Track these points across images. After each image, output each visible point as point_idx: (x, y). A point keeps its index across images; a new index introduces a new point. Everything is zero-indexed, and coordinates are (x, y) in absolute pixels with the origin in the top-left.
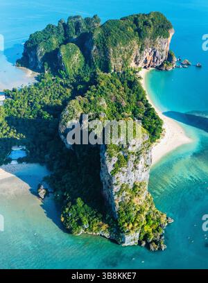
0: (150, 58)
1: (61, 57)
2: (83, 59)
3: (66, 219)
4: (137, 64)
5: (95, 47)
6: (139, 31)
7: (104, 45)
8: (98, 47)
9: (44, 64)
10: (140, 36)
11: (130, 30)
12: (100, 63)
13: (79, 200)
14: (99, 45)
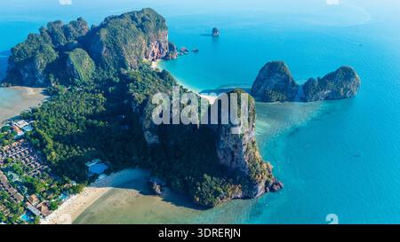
0: (156, 50)
1: (72, 65)
2: (93, 62)
3: (201, 197)
4: (147, 57)
5: (105, 49)
6: (141, 27)
7: (115, 44)
8: (108, 48)
9: (48, 77)
10: (143, 31)
11: (133, 27)
12: (114, 63)
13: (206, 176)
14: (109, 45)
